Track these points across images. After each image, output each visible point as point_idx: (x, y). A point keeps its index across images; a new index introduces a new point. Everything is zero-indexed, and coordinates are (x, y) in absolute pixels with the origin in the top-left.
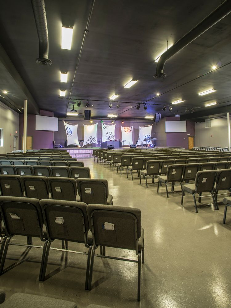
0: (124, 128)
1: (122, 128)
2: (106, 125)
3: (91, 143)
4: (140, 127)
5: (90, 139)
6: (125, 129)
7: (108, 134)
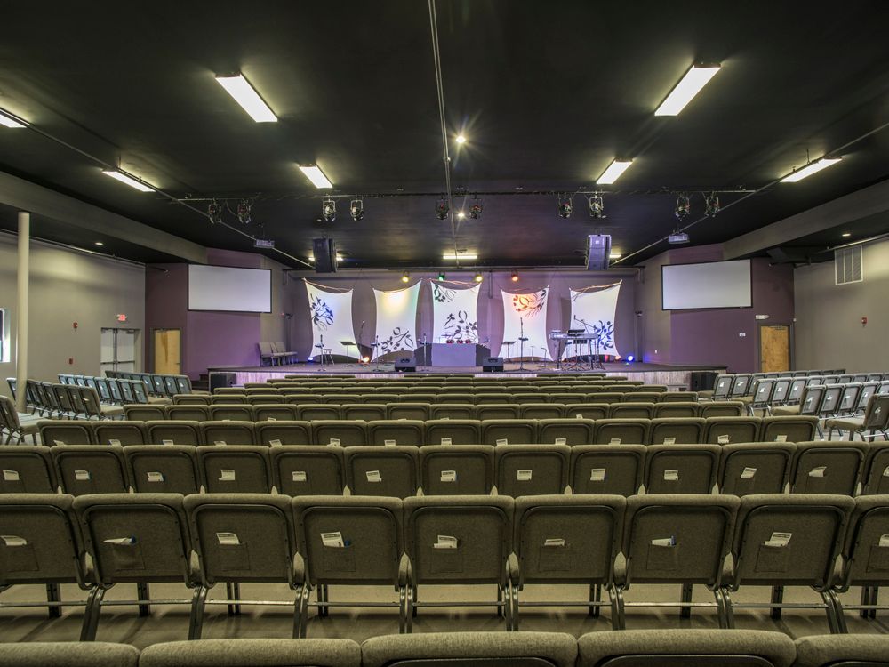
0: (514, 296)
1: (507, 298)
2: (445, 289)
3: (399, 349)
4: (573, 293)
5: (394, 336)
6: (517, 302)
7: (453, 319)
